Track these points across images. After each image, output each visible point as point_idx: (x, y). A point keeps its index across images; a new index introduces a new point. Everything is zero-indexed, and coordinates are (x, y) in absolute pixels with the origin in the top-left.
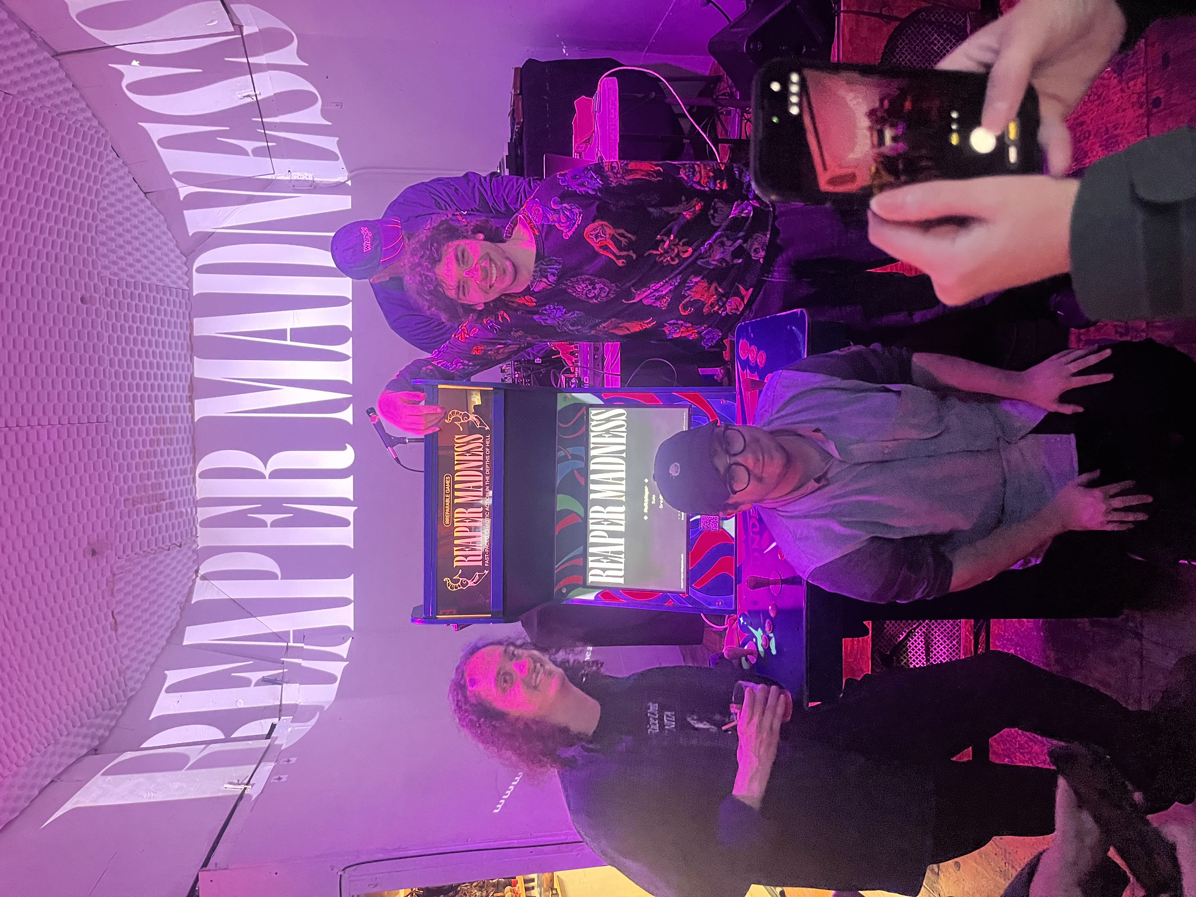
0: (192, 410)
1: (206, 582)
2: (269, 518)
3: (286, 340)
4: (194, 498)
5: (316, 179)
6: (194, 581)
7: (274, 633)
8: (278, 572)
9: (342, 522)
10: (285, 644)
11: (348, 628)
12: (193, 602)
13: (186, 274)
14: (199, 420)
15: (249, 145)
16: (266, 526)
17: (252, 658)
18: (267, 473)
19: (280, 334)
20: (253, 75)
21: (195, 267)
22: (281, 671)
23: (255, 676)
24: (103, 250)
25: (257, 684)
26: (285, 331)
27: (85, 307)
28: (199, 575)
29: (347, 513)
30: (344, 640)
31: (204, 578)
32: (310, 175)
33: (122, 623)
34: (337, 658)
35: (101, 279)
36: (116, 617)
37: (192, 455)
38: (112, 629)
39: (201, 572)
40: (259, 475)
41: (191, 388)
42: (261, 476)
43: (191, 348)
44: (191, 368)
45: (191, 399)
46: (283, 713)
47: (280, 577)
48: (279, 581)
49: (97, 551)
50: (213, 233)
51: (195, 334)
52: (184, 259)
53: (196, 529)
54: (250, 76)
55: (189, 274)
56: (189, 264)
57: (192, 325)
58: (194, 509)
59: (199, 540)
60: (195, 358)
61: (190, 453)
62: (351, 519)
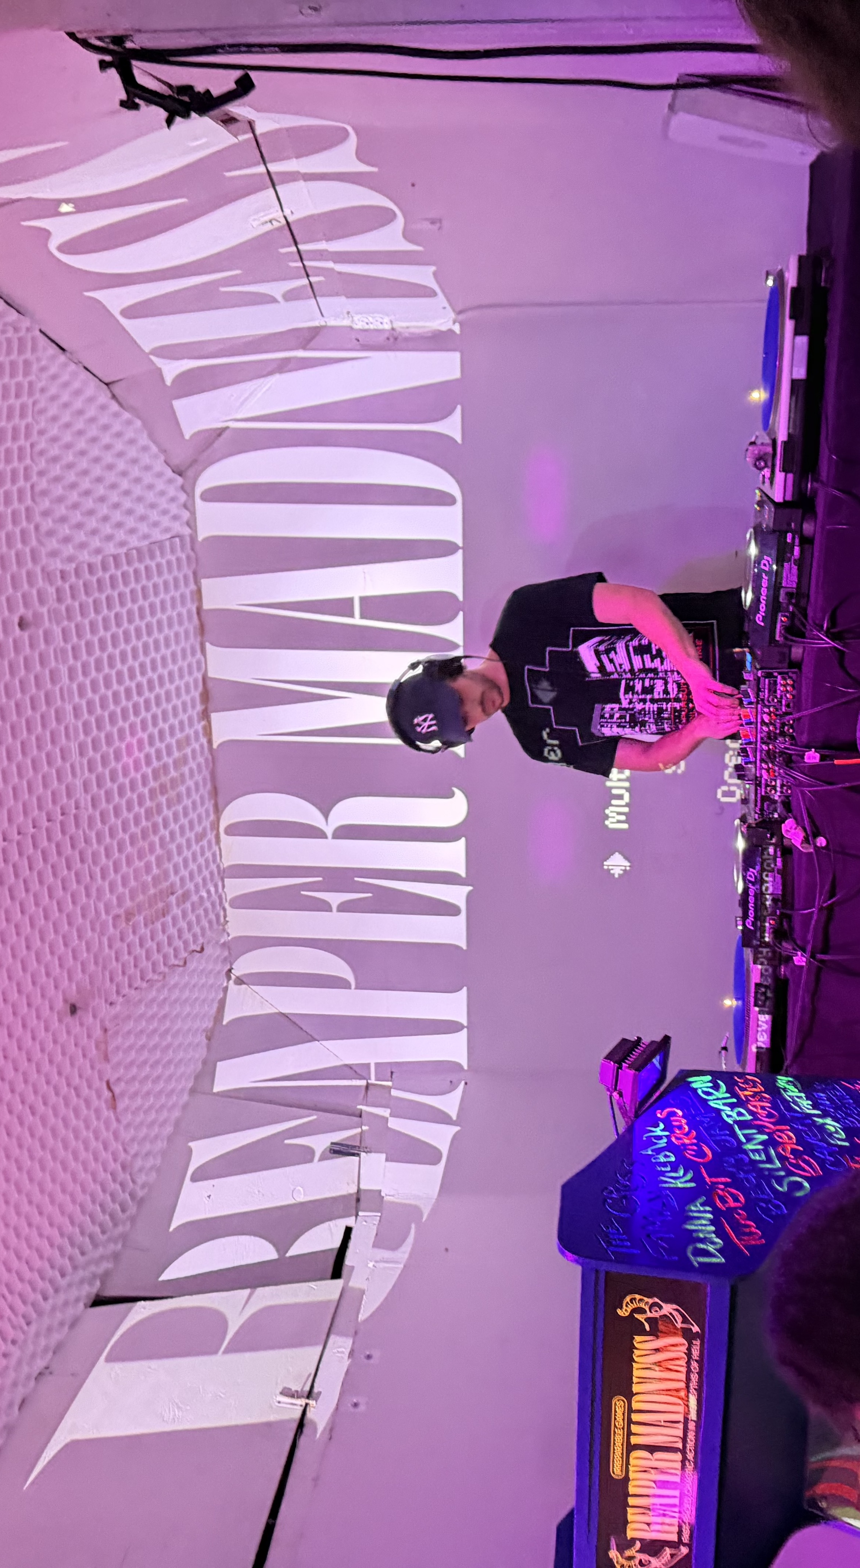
0: (208, 731)
1: (244, 986)
2: (335, 898)
3: (352, 615)
4: (218, 867)
5: (398, 325)
6: (226, 990)
7: (346, 1066)
8: (351, 978)
9: (448, 909)
10: (363, 1083)
11: (458, 1066)
12: (225, 1023)
13: (185, 506)
14: (220, 745)
15: (276, 289)
16: (331, 911)
17: (316, 1109)
18: (329, 831)
19: (343, 606)
20: (278, 188)
21: (198, 491)
22: (359, 1130)
23: (320, 1143)
24: (47, 524)
25: (323, 1158)
26: (350, 601)
27: (26, 635)
28: (233, 977)
29: (457, 895)
30: (453, 1086)
31: (240, 981)
32: (386, 320)
33: (123, 1094)
34: (442, 1118)
35: (48, 576)
36: (113, 1087)
37: (213, 802)
38: (108, 1109)
39: (236, 973)
40: (315, 833)
41: (206, 696)
42: (322, 835)
43: (202, 629)
44: (202, 666)
45: (205, 715)
46: (363, 1204)
47: (353, 986)
48: (353, 991)
49: (78, 1005)
50: (227, 428)
51: (207, 605)
52: (180, 480)
53: (224, 910)
54: (271, 190)
55: (189, 506)
56: (188, 490)
57: (199, 591)
58: (220, 884)
59: (230, 928)
60: (208, 646)
61: (209, 800)
62: (462, 905)
